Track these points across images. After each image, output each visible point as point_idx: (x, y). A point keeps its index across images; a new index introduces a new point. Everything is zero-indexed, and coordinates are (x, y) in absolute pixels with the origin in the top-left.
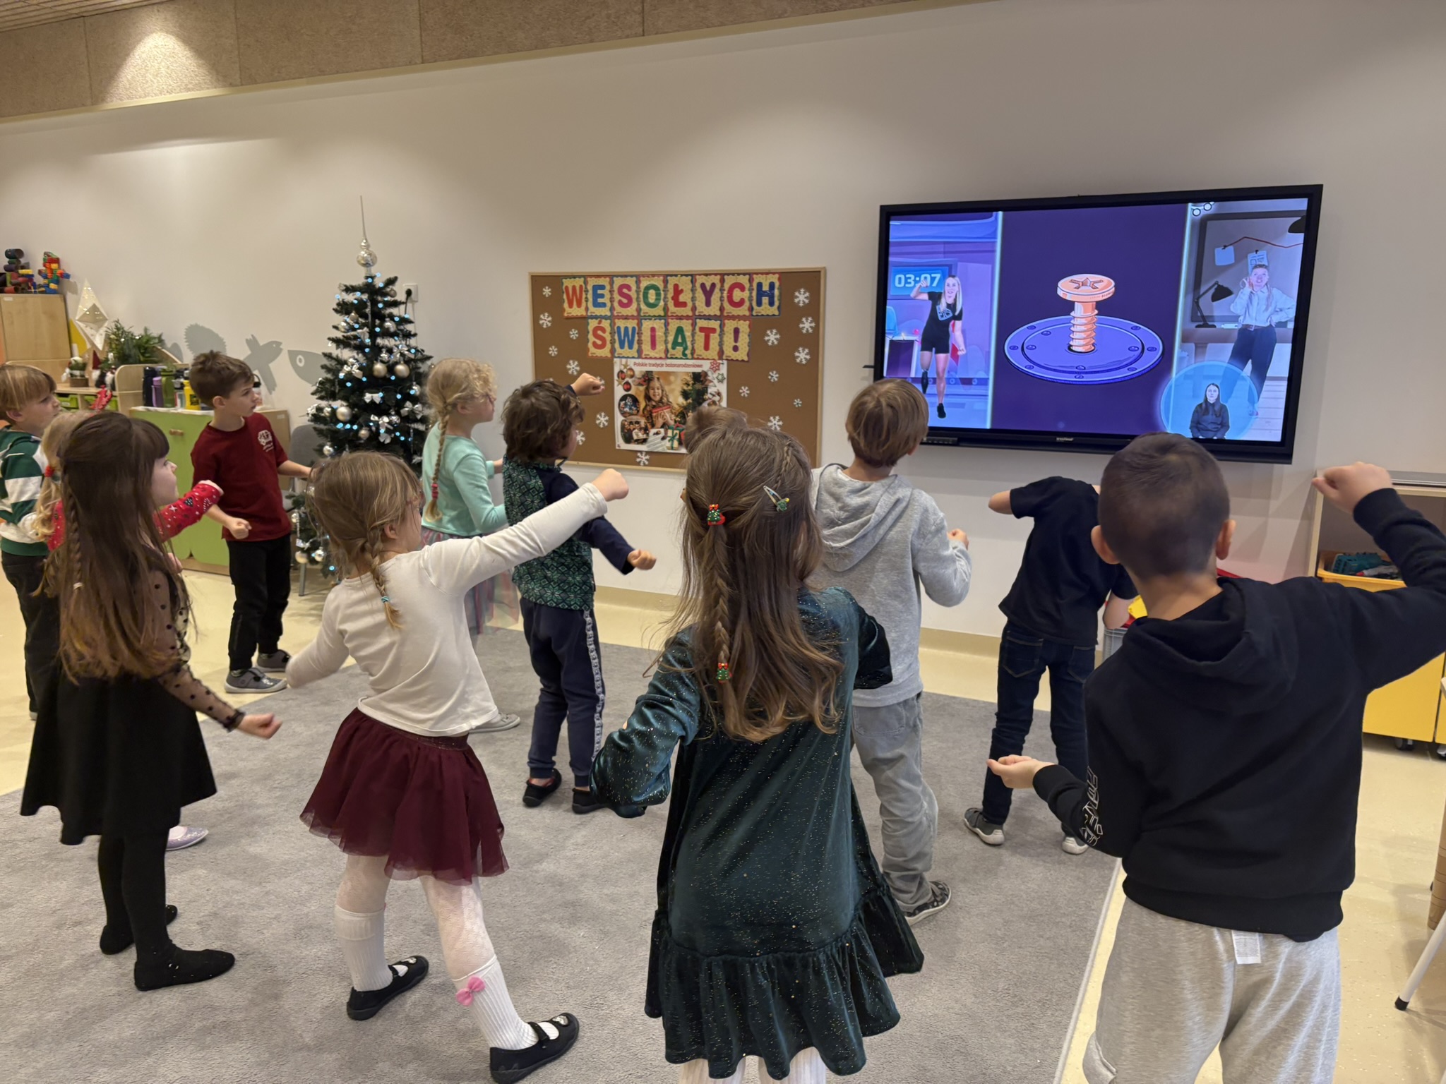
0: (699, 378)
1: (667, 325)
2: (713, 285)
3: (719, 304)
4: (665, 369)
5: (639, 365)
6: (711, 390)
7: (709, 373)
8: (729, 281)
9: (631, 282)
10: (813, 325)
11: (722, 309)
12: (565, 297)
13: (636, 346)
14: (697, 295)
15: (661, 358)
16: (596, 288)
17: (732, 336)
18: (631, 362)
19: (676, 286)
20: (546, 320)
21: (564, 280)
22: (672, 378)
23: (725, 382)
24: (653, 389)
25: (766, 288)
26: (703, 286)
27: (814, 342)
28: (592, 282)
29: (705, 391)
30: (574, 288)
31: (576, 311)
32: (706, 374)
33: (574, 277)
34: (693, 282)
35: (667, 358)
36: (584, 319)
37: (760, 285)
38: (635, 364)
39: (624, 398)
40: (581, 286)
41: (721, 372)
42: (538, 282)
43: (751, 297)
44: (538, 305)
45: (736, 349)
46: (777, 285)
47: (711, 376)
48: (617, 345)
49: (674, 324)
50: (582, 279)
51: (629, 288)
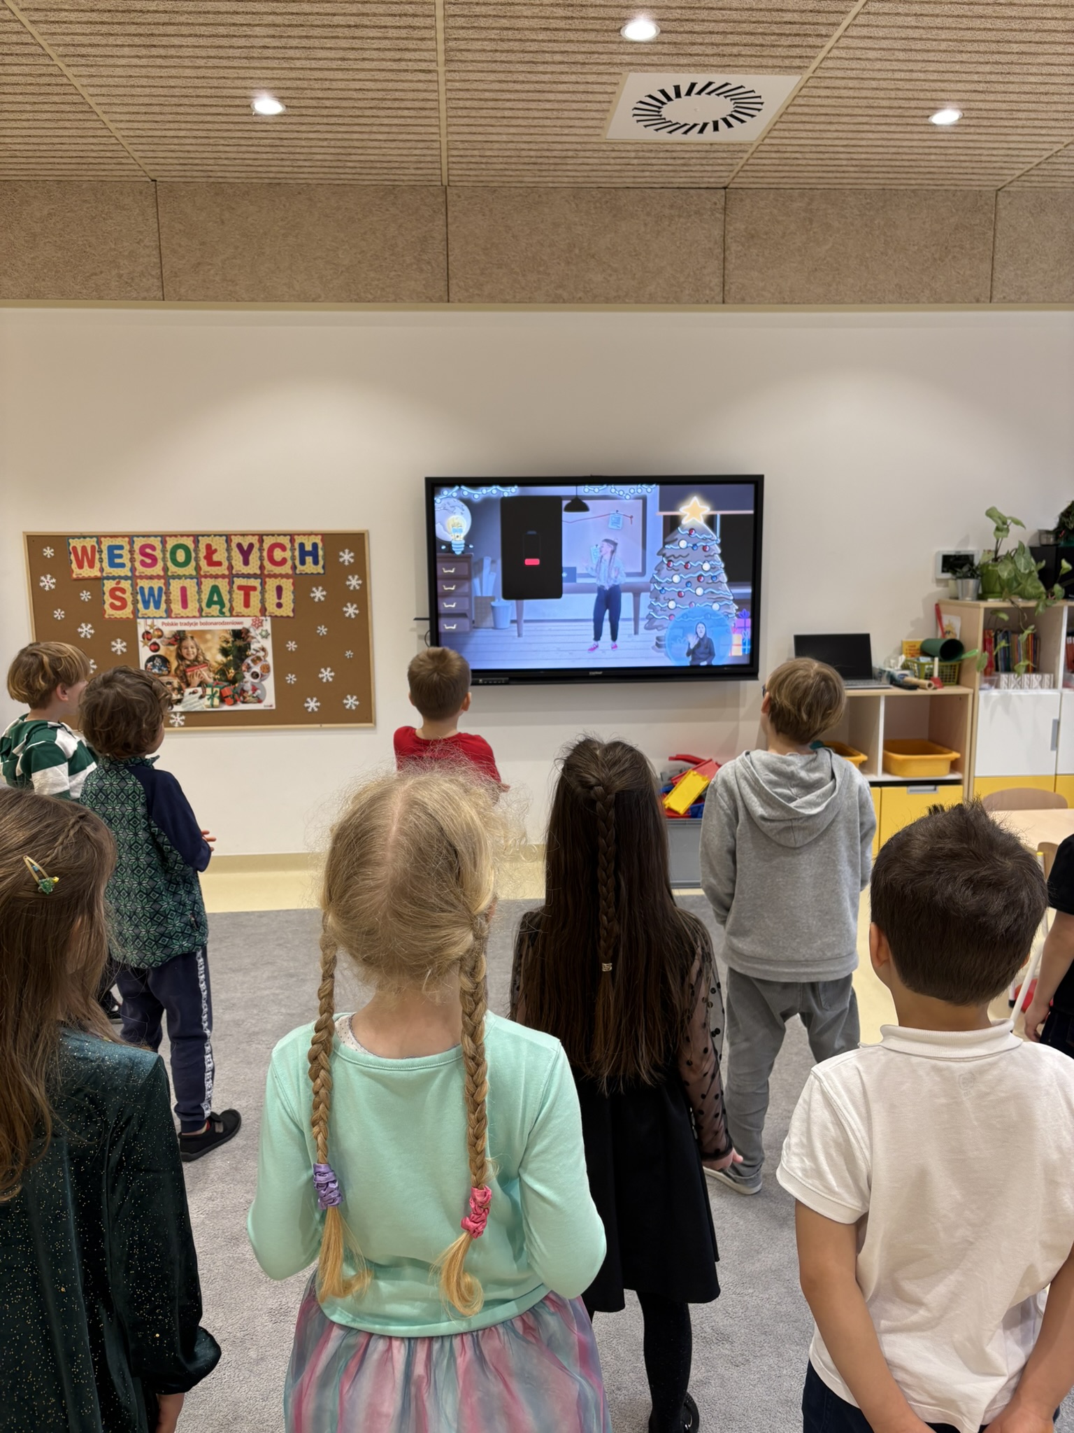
0: (237, 634)
1: (199, 584)
2: (251, 546)
3: (259, 563)
4: (199, 628)
5: (168, 624)
6: (254, 646)
7: (251, 630)
8: (268, 542)
9: (156, 542)
10: (360, 582)
11: (262, 567)
12: (72, 557)
13: (163, 606)
14: (233, 554)
15: (194, 617)
16: (111, 548)
17: (275, 593)
18: (158, 623)
19: (208, 547)
20: (48, 582)
21: (71, 541)
22: (208, 636)
23: (270, 638)
24: (187, 648)
25: (308, 548)
26: (239, 546)
27: (362, 598)
28: (106, 543)
29: (248, 646)
30: (84, 548)
31: (87, 572)
32: (248, 631)
33: (84, 537)
34: (228, 541)
35: (201, 616)
36: (99, 580)
37: (302, 546)
38: (163, 624)
39: (151, 659)
40: (93, 547)
41: (264, 628)
42: (35, 543)
43: (293, 558)
44: (37, 566)
45: (279, 605)
46: (320, 545)
47: (253, 632)
48: (140, 606)
49: (207, 584)
50: (95, 539)
51: (153, 548)
